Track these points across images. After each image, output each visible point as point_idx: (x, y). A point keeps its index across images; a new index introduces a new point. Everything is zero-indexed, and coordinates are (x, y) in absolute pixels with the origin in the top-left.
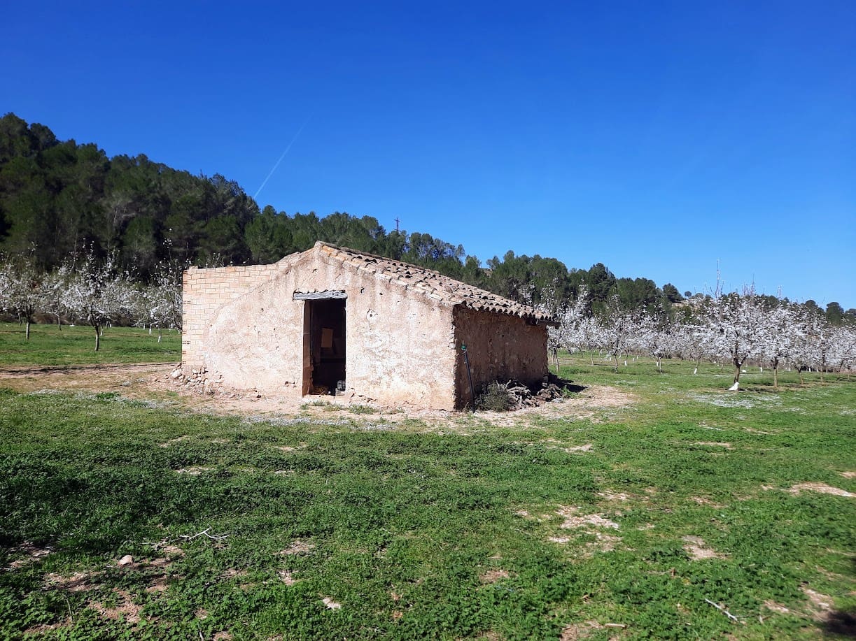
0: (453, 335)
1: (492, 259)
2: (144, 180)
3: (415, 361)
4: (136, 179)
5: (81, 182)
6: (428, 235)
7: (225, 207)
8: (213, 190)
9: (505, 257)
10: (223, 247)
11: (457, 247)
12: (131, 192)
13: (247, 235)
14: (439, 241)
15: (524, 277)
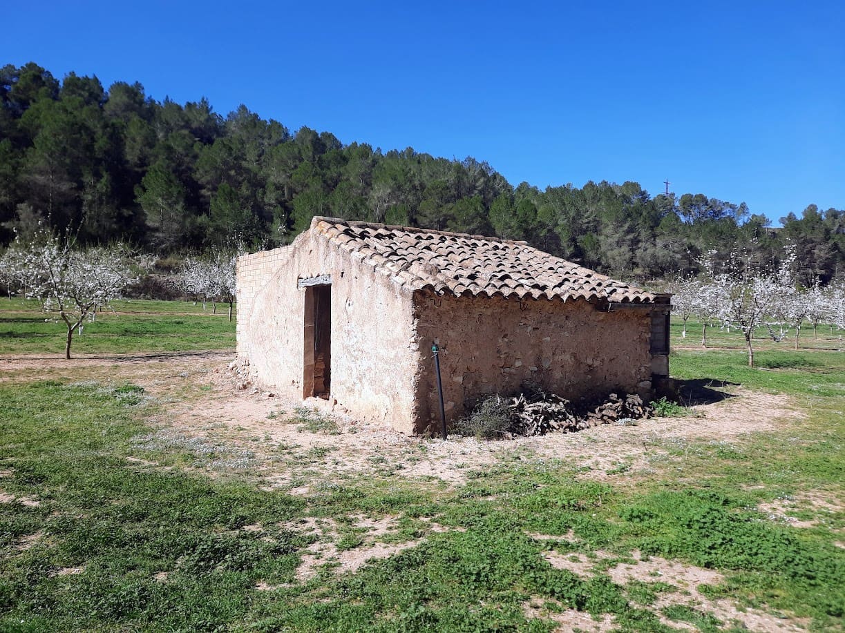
0: (415, 332)
1: (786, 216)
2: (403, 171)
3: (381, 365)
4: (397, 170)
5: (351, 179)
6: (701, 196)
7: (475, 188)
8: (465, 173)
9: (805, 213)
10: (468, 227)
11: (739, 205)
12: (392, 183)
13: (491, 213)
14: (714, 201)
15: (822, 236)
